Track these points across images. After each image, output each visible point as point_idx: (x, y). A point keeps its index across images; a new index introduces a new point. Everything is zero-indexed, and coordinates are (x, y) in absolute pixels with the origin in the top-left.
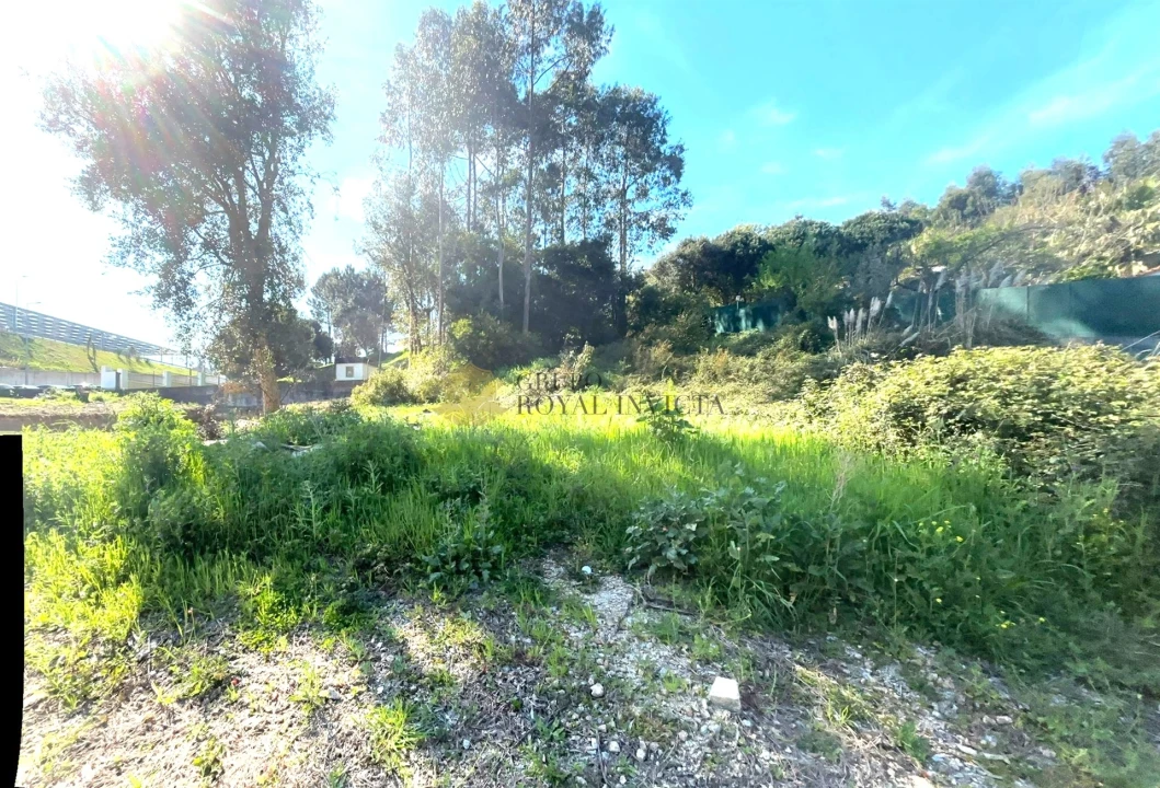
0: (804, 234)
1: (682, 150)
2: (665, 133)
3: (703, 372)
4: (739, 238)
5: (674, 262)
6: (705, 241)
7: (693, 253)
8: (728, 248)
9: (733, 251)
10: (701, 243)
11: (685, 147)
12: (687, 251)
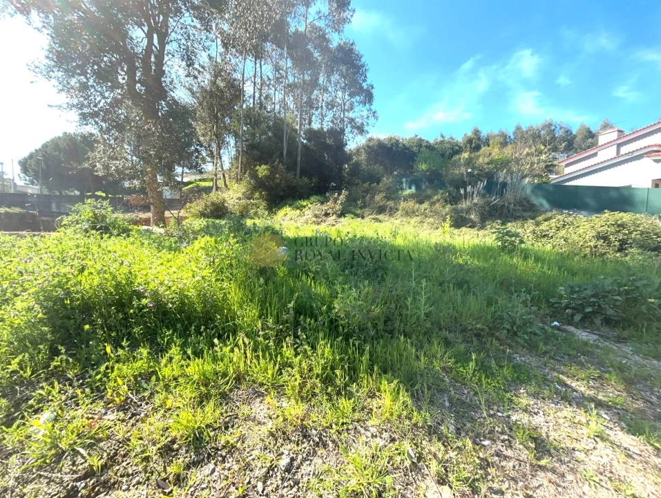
0: (421, 145)
1: (373, 88)
2: (366, 77)
3: (402, 211)
4: (394, 141)
5: (365, 149)
6: (379, 140)
7: (373, 146)
8: (389, 146)
9: (391, 148)
10: (377, 141)
11: (374, 86)
12: (371, 144)
